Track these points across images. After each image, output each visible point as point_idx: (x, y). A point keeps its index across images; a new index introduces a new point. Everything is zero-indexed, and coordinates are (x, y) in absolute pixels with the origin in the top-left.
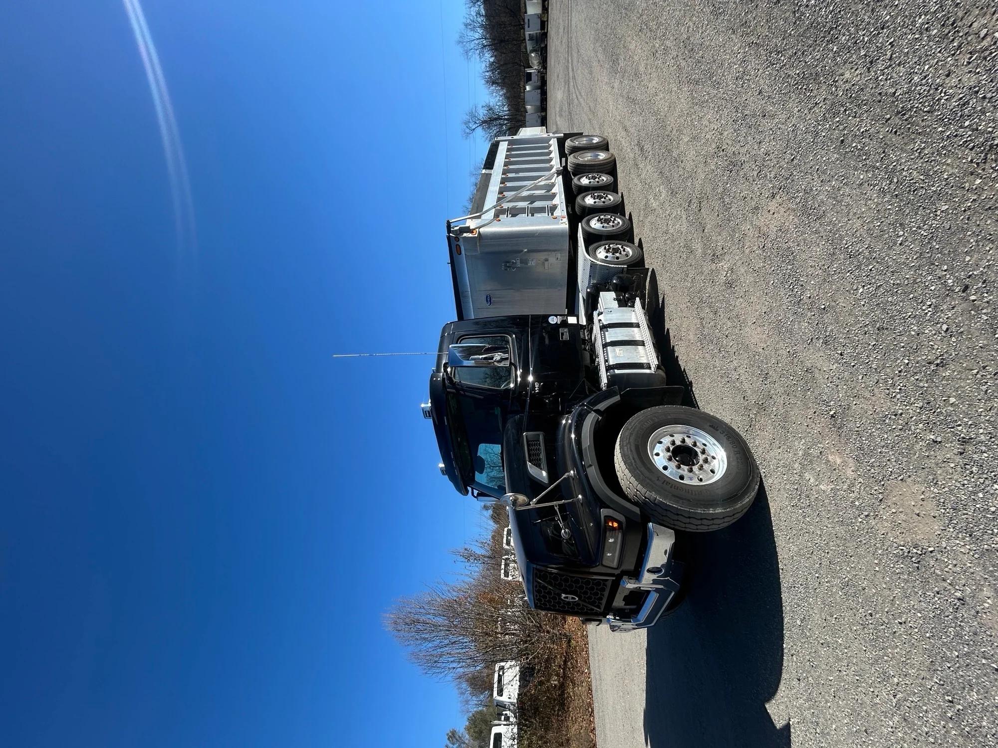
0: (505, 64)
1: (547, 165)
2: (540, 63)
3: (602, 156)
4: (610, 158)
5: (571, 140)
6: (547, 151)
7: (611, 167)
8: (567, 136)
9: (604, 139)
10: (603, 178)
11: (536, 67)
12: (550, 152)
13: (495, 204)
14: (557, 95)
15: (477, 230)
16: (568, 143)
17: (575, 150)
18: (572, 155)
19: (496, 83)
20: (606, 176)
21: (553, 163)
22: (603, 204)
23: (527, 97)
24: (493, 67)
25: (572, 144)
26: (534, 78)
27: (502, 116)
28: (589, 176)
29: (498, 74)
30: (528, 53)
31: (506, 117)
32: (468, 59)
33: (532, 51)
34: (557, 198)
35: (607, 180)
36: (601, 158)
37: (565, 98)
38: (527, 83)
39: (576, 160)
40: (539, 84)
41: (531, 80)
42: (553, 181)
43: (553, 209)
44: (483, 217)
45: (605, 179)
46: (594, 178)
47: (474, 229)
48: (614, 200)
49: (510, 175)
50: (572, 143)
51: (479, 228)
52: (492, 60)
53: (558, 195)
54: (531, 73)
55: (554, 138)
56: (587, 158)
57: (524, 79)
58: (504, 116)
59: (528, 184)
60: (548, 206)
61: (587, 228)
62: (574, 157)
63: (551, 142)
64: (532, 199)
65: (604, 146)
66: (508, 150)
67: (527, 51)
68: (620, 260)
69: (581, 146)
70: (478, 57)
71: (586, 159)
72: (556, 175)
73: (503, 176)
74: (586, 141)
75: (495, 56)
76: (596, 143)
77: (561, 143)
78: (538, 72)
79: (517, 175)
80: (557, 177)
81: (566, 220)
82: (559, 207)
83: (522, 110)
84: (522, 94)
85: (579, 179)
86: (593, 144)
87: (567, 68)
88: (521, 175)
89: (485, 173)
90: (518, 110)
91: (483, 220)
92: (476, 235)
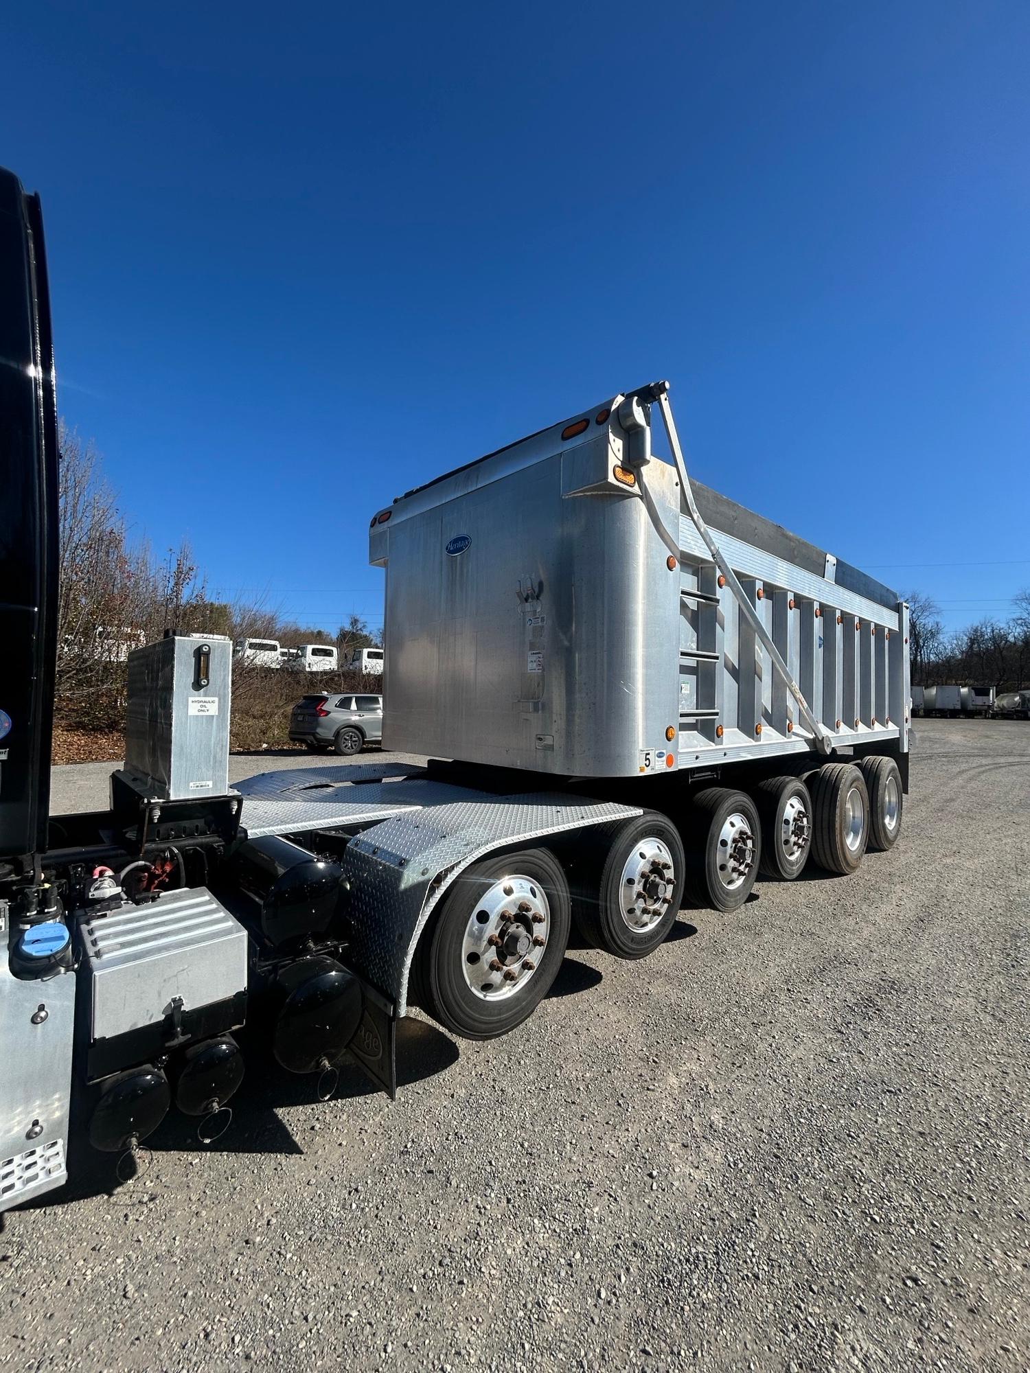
0: (1003, 658)
1: (839, 715)
2: (1002, 710)
3: (853, 843)
4: (848, 864)
5: (893, 769)
6: (873, 716)
7: (826, 865)
8: (902, 761)
9: (891, 843)
10: (797, 854)
11: (996, 704)
12: (869, 724)
13: (730, 567)
14: (956, 734)
15: (636, 489)
16: (888, 763)
17: (871, 778)
18: (859, 773)
19: (973, 643)
20: (803, 861)
21: (844, 729)
22: (718, 864)
23: (950, 690)
24: (999, 639)
25: (885, 772)
26: (980, 700)
27: (920, 652)
28: (805, 820)
29: (987, 649)
30: (1022, 692)
31: (919, 657)
32: (1017, 601)
33: (1022, 697)
34: (743, 740)
35: (791, 863)
36: (849, 841)
37: (955, 748)
38: (973, 689)
39: (848, 783)
40: (970, 707)
41: (977, 694)
42: (796, 728)
43: (710, 730)
44: (684, 521)
45: (792, 858)
46: (798, 831)
47: (639, 479)
48: (728, 893)
49: (818, 622)
50: (888, 771)
51: (645, 496)
52: (1011, 639)
53: (751, 742)
54: (988, 695)
55: (901, 733)
56: (852, 808)
57: (978, 685)
58: (921, 655)
59: (791, 665)
60: (716, 714)
61: (630, 831)
62: (855, 780)
63: (891, 726)
64: (745, 674)
65: (875, 842)
66: (879, 629)
67: (1021, 690)
68: (465, 966)
69: (880, 792)
70: (1015, 616)
71: (849, 806)
72: (811, 736)
73: (816, 606)
74: (890, 802)
75: (1015, 644)
76: (884, 825)
77: (889, 748)
78: (989, 706)
79: (816, 641)
80: (807, 741)
81: (659, 766)
82: (713, 746)
83: (930, 682)
84: (954, 682)
85: (798, 794)
86: (883, 819)
87: (1010, 754)
88: (818, 653)
89: (826, 561)
90: (929, 675)
91: (677, 518)
92: (611, 479)
